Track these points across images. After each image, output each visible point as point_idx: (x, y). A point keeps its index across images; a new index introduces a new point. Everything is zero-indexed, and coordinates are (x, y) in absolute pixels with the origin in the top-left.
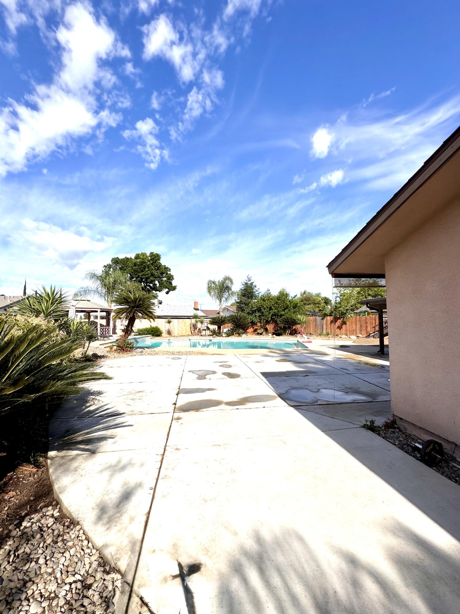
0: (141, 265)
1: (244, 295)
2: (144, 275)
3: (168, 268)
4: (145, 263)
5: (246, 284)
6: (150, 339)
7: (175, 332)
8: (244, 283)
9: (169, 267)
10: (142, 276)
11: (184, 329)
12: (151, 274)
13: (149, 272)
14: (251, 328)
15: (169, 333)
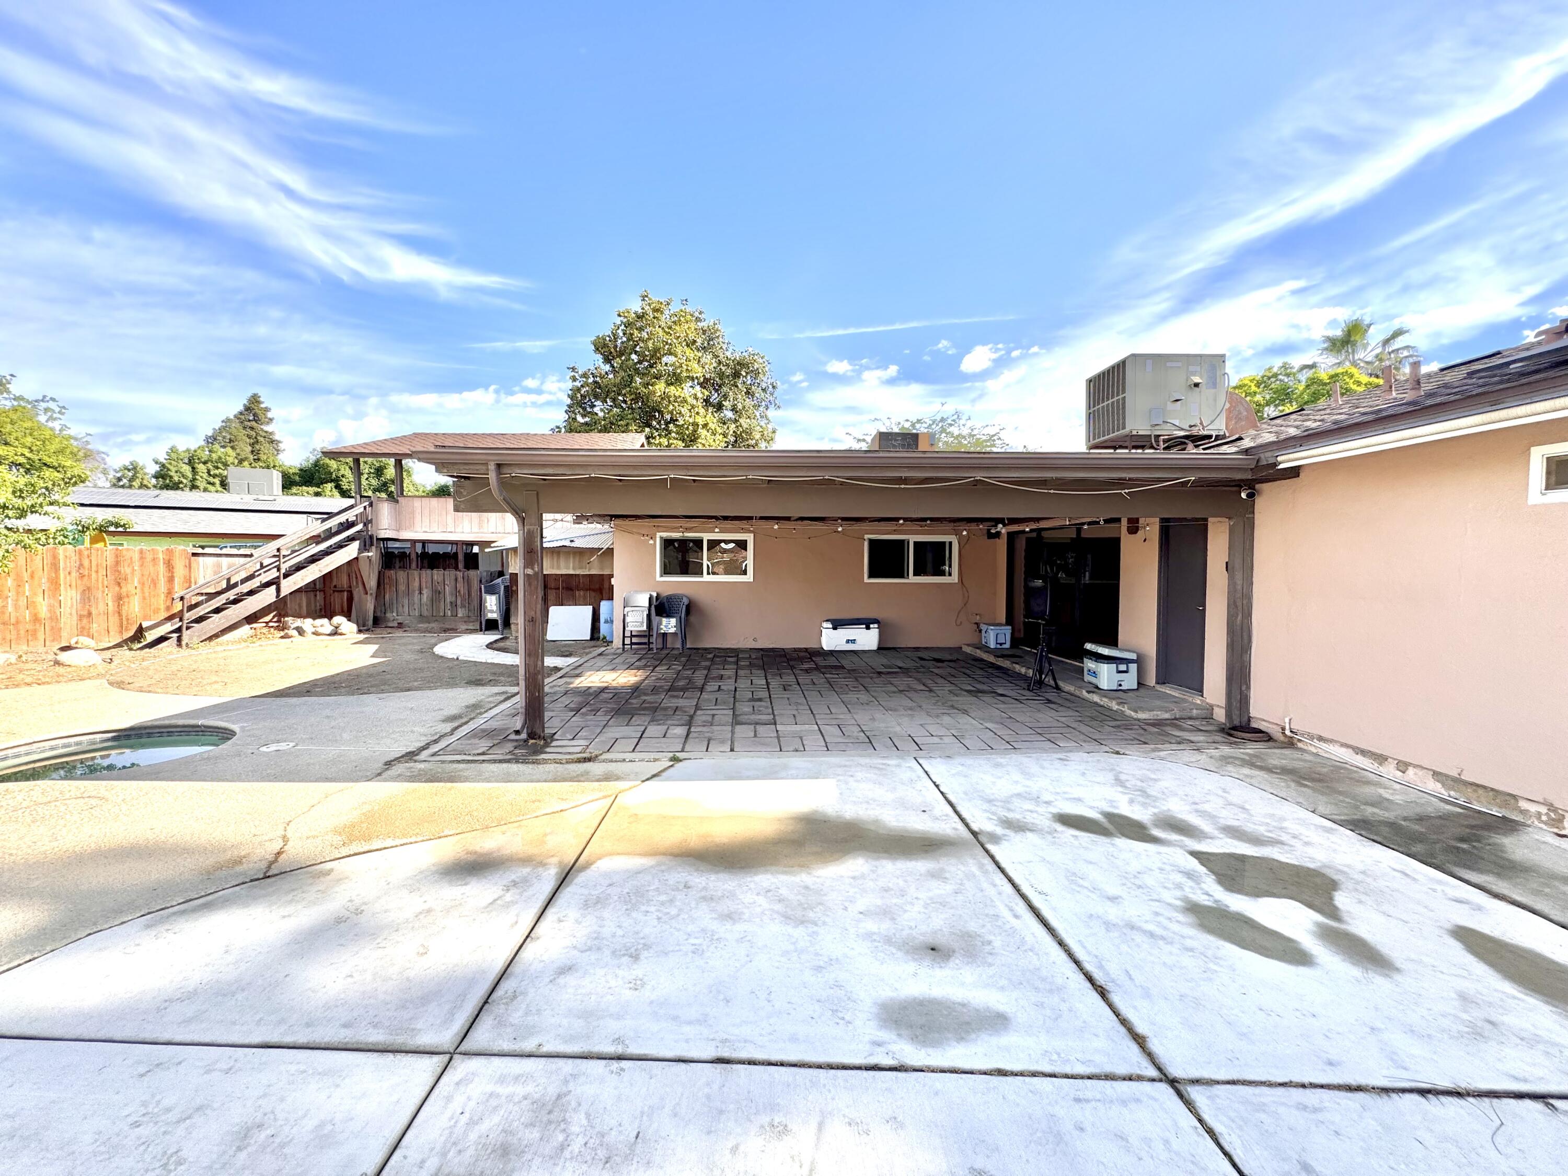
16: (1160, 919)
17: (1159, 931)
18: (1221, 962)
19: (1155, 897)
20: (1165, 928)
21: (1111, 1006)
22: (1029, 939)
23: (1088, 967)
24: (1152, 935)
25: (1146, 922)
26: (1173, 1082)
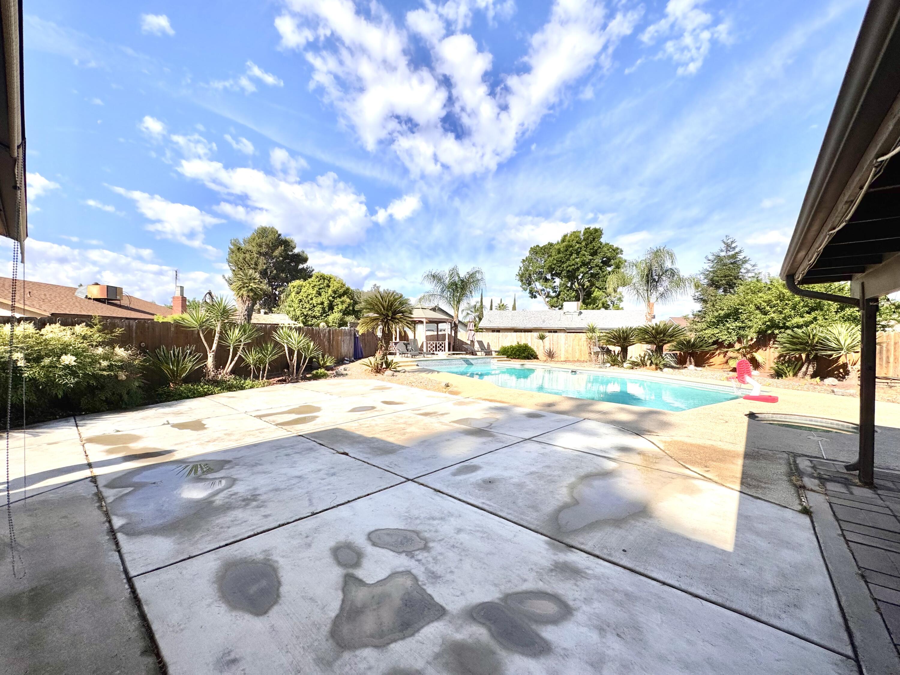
0: (566, 251)
1: (714, 284)
2: (570, 266)
3: (618, 249)
4: (571, 246)
5: (719, 259)
6: (496, 361)
7: (561, 354)
8: (711, 257)
9: (620, 247)
10: (567, 267)
11: (577, 351)
12: (582, 262)
13: (578, 260)
14: (719, 354)
15: (551, 355)
16: (434, 529)
17: (431, 522)
18: (404, 518)
19: (442, 543)
20: (429, 525)
21: (431, 488)
22: (468, 496)
23: (445, 496)
24: (433, 519)
25: (438, 524)
26: (408, 480)
